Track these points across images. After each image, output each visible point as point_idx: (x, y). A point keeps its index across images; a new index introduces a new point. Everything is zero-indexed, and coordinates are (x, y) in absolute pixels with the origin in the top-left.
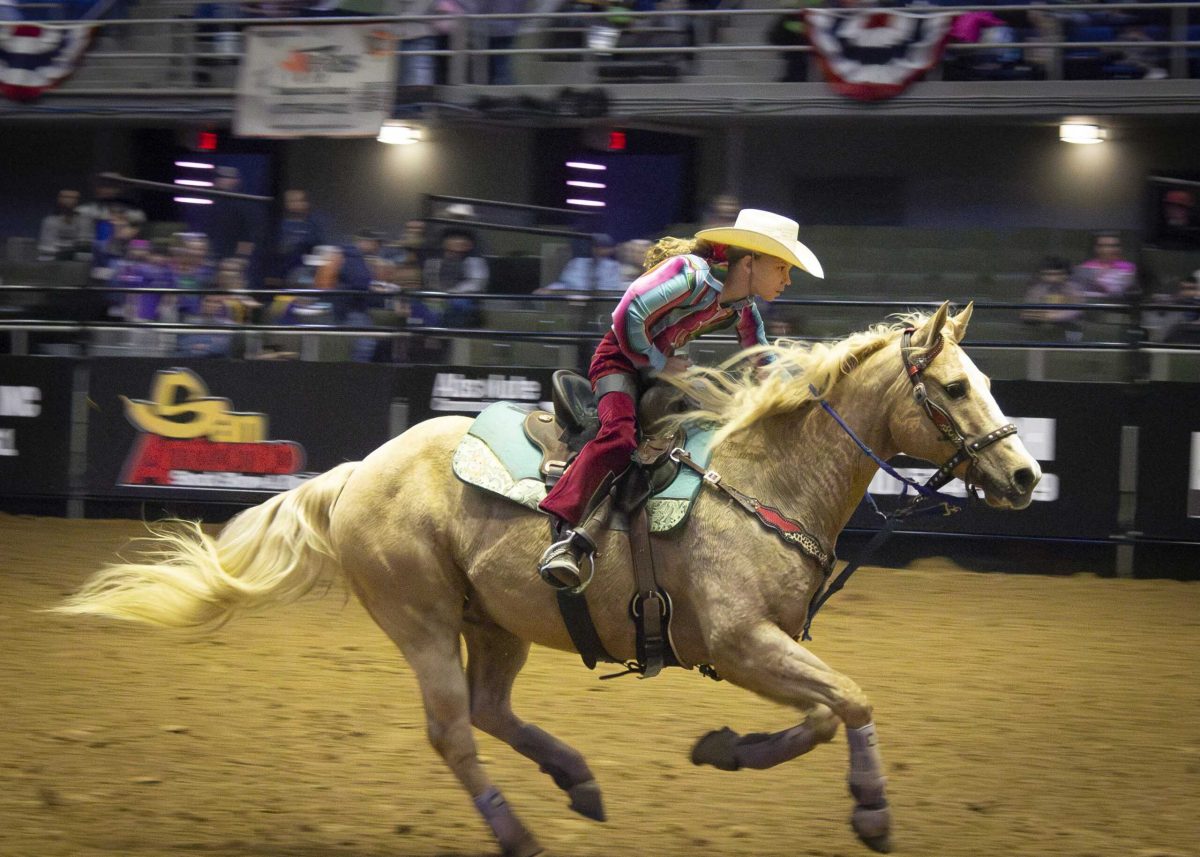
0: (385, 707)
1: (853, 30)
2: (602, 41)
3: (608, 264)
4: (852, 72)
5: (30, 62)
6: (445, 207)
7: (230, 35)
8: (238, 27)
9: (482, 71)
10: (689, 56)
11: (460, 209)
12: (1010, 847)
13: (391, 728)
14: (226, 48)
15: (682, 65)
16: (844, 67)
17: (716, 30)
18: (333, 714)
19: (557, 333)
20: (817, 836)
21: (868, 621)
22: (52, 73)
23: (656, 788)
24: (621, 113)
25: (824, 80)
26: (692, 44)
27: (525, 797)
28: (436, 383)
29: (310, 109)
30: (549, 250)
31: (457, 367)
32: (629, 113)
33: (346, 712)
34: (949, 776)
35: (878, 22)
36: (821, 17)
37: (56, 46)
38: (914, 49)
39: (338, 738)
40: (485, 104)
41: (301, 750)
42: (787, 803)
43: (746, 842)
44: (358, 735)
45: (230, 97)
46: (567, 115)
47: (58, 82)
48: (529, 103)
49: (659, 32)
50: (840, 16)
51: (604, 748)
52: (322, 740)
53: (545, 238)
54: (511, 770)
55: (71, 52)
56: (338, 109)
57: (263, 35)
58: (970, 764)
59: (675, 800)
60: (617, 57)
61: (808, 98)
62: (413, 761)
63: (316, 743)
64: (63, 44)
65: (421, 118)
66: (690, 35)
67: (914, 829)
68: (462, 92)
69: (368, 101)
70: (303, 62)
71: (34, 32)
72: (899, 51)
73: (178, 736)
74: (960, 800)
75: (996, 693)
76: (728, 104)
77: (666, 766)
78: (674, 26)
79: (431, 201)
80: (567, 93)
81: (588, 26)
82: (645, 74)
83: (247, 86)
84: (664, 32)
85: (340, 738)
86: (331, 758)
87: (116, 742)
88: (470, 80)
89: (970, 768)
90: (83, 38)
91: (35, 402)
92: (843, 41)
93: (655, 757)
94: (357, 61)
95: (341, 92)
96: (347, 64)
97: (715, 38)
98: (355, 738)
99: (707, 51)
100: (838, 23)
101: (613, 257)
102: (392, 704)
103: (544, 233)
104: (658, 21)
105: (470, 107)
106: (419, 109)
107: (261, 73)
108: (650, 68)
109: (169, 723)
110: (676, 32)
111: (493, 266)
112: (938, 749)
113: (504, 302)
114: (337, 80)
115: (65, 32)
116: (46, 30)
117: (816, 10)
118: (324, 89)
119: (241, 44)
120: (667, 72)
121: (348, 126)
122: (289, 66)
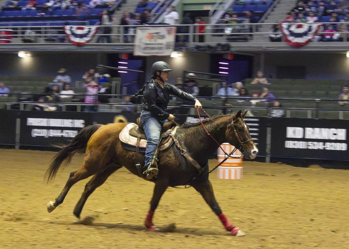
0: (178, 203)
1: (293, 29)
2: (228, 31)
3: (230, 88)
4: (293, 39)
5: (81, 36)
6: (188, 74)
7: (132, 29)
8: (134, 27)
9: (197, 39)
10: (251, 35)
11: (191, 74)
12: (343, 241)
13: (180, 209)
14: (131, 33)
15: (249, 37)
16: (291, 38)
17: (257, 29)
18: (165, 205)
19: (218, 107)
20: (293, 238)
21: (299, 181)
22: (87, 39)
23: (250, 225)
24: (233, 50)
25: (286, 41)
26: (251, 32)
27: (216, 227)
28: (187, 119)
29: (153, 48)
30: (214, 85)
31: (192, 115)
32: (235, 50)
33: (168, 205)
34: (325, 223)
35: (300, 26)
36: (285, 25)
37: (87, 32)
38: (309, 33)
39: (167, 212)
40: (198, 47)
41: (158, 215)
42: (285, 229)
43: (276, 240)
44: (172, 211)
45: (133, 45)
46: (219, 51)
47: (88, 41)
48: (209, 47)
49: (244, 29)
50: (290, 25)
51: (235, 215)
52: (163, 212)
53: (214, 82)
54: (212, 220)
55: (92, 34)
56: (160, 48)
57: (141, 29)
58: (330, 219)
59: (255, 228)
60: (232, 35)
61: (281, 46)
62: (187, 218)
63: (162, 213)
64: (89, 32)
65: (181, 51)
66: (251, 30)
67: (318, 237)
68: (192, 44)
69: (168, 47)
70: (151, 36)
71: (82, 29)
72: (305, 34)
73: (126, 211)
74: (328, 229)
75: (334, 201)
76: (261, 47)
77: (252, 220)
78: (247, 27)
79: (185, 72)
80: (219, 45)
81: (225, 27)
82: (239, 40)
83: (137, 42)
84: (245, 29)
85: (168, 212)
86: (166, 217)
87: (110, 212)
88: (194, 41)
89: (330, 220)
90: (94, 30)
91: (83, 124)
92: (290, 31)
93: (249, 217)
94: (165, 36)
95: (161, 44)
96: (163, 37)
97: (257, 31)
98: (172, 212)
99: (255, 34)
100: (289, 26)
101: (231, 87)
102: (180, 203)
103: (213, 81)
104: (243, 26)
105: (194, 48)
106: (181, 48)
107: (140, 39)
108: (241, 38)
109: (123, 208)
110: (247, 29)
111: (201, 89)
112: (321, 215)
113: (204, 98)
114: (160, 41)
115: (90, 29)
116: (85, 28)
117: (284, 23)
118: (156, 43)
119: (135, 32)
120: (245, 39)
121: (163, 53)
122: (148, 37)
